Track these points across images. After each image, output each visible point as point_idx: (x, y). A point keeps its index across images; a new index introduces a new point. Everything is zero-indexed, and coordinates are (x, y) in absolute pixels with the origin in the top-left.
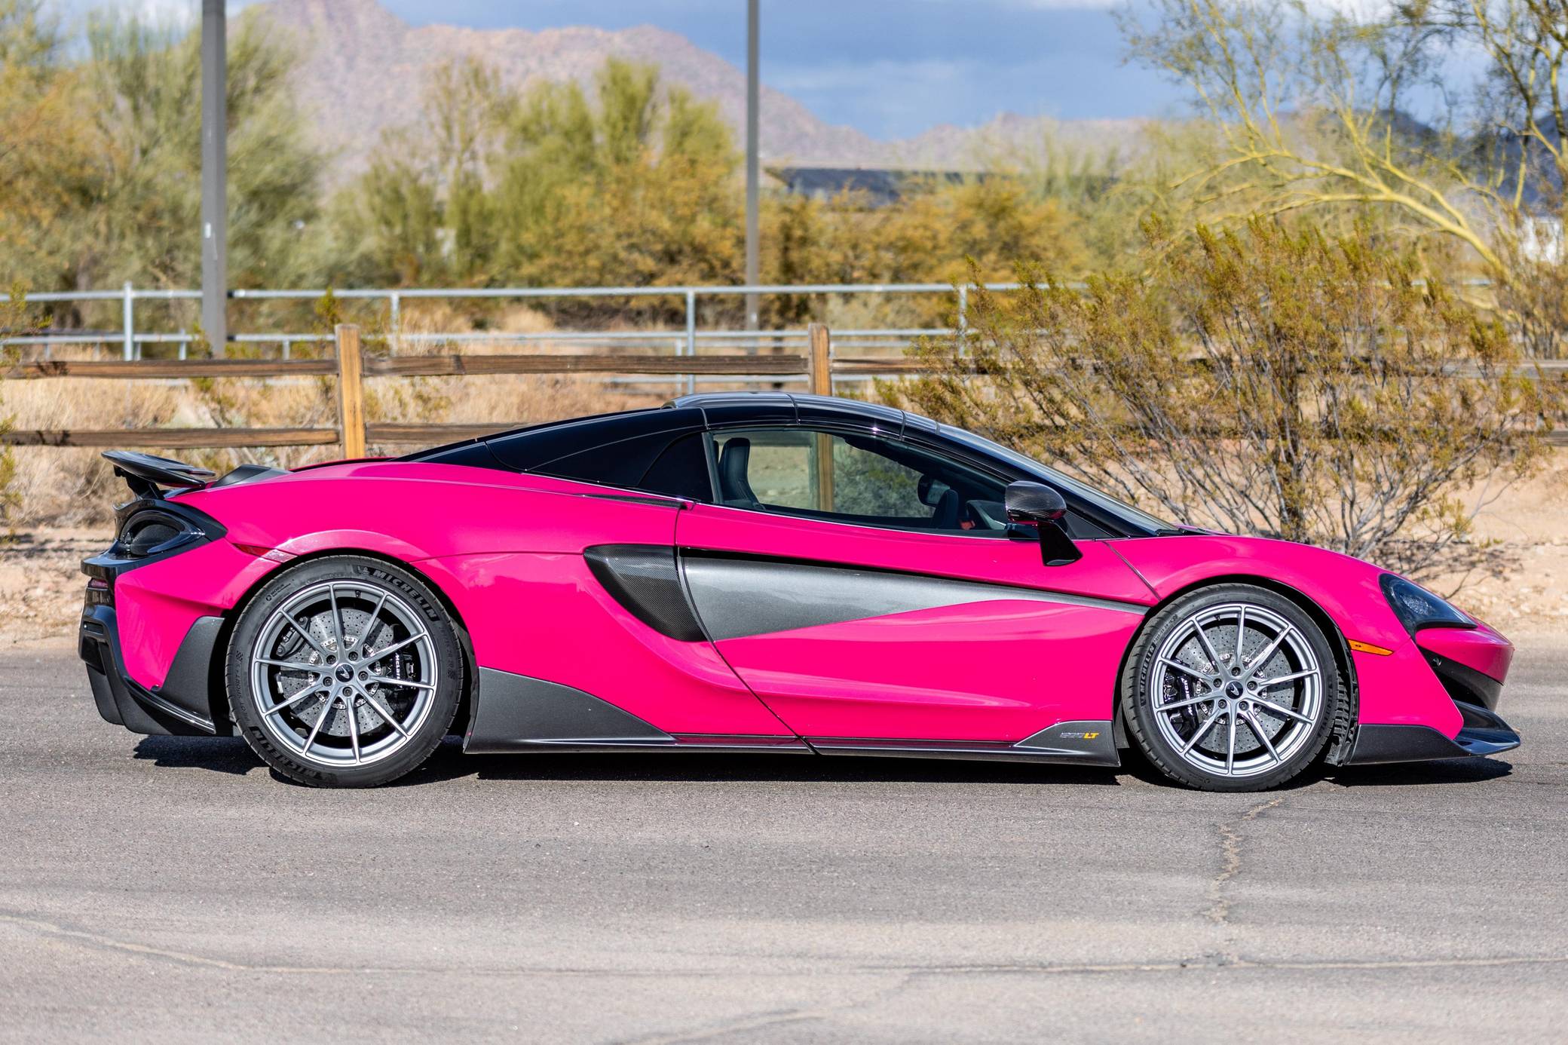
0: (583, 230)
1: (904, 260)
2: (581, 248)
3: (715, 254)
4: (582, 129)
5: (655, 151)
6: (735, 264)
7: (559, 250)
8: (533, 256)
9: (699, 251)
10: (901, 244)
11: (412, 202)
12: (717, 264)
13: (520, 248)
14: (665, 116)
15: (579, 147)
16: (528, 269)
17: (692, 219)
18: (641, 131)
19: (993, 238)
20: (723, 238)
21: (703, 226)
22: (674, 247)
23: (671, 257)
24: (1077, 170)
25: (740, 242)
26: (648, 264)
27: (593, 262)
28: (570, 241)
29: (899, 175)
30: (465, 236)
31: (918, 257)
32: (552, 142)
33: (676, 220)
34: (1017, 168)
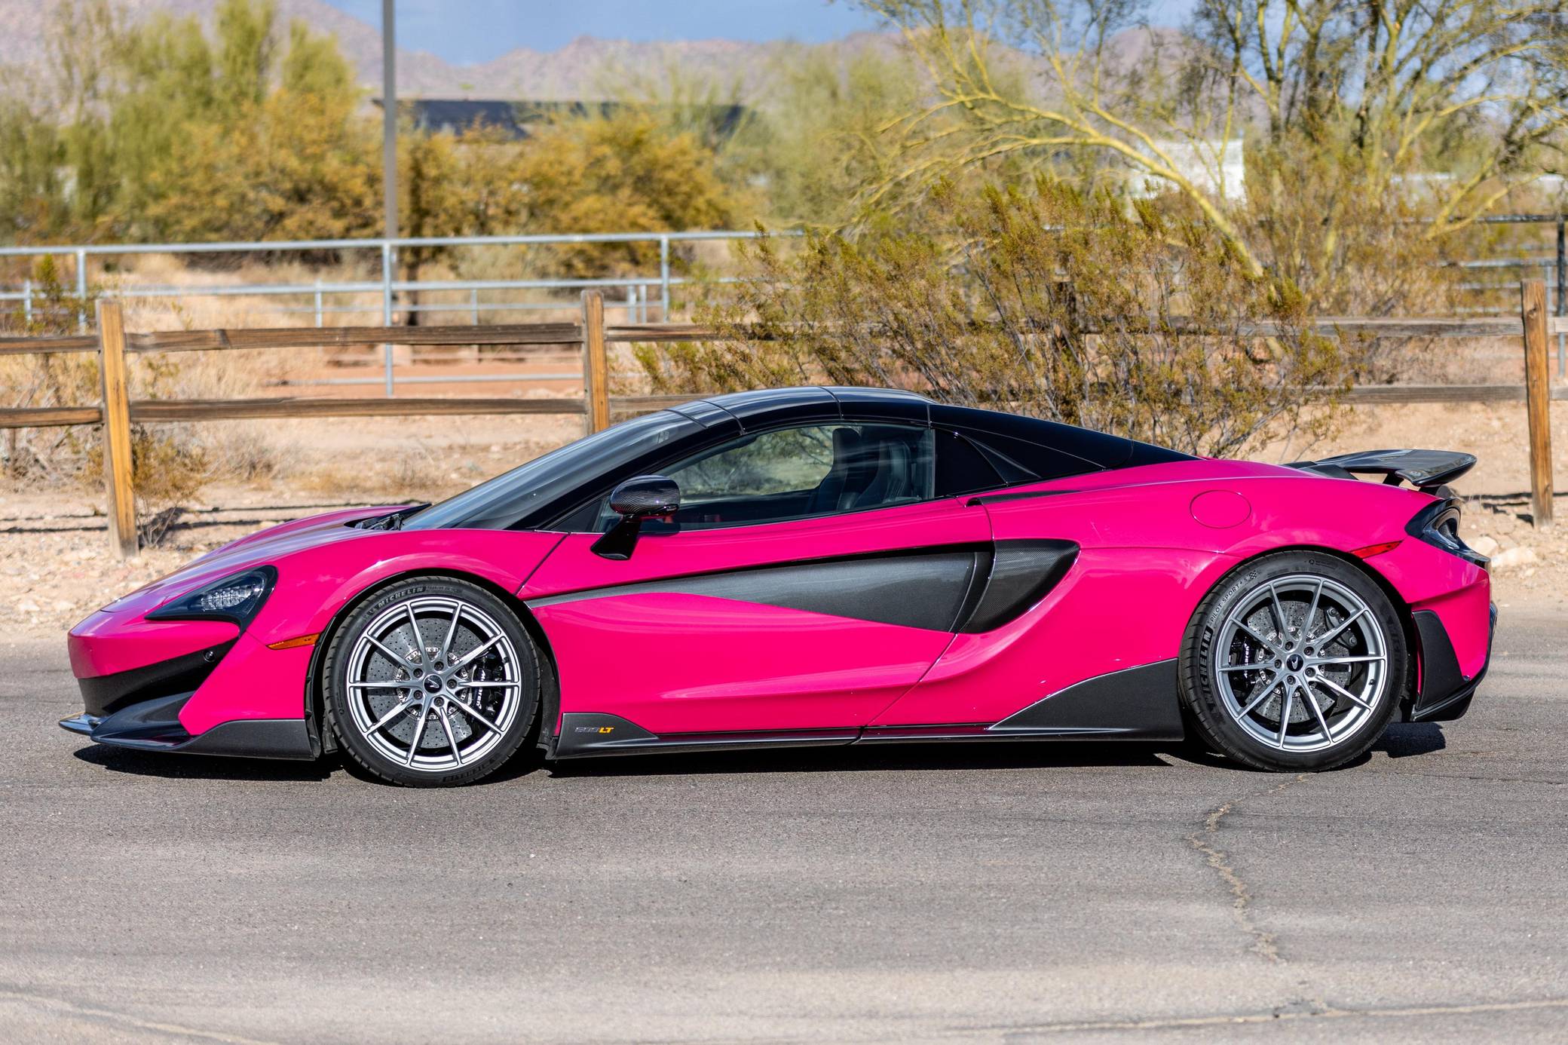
0: (210, 168)
1: (540, 196)
2: (209, 187)
3: (346, 192)
4: (199, 64)
5: (275, 84)
6: (368, 202)
7: (184, 190)
8: (159, 196)
9: (330, 191)
10: (536, 180)
11: (32, 141)
12: (348, 202)
13: (144, 187)
14: (285, 51)
15: (196, 84)
16: (155, 210)
17: (320, 158)
18: (261, 65)
19: (626, 172)
20: (354, 176)
21: (333, 165)
22: (303, 186)
23: (300, 196)
24: (702, 99)
25: (372, 180)
26: (277, 203)
27: (221, 201)
28: (197, 180)
29: (521, 106)
30: (87, 177)
31: (553, 193)
32: (169, 77)
33: (304, 158)
34: (639, 98)
